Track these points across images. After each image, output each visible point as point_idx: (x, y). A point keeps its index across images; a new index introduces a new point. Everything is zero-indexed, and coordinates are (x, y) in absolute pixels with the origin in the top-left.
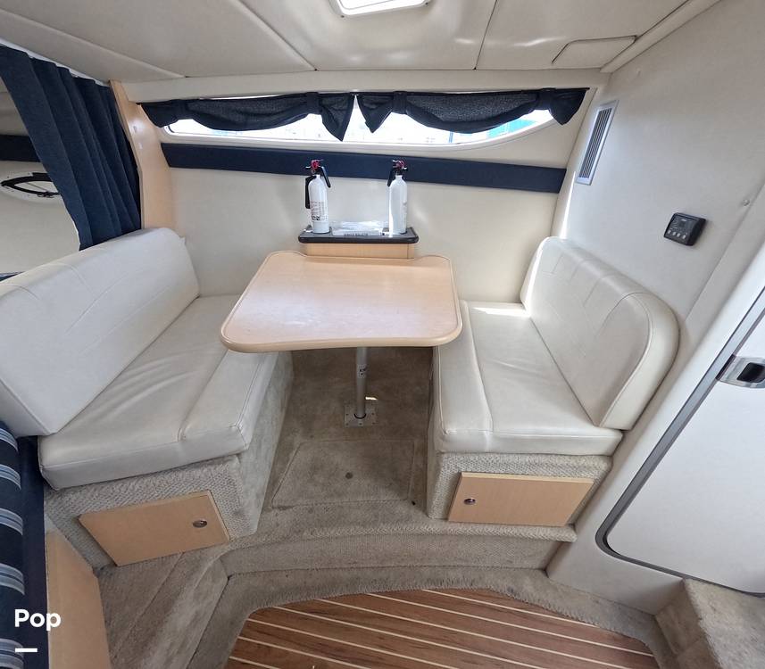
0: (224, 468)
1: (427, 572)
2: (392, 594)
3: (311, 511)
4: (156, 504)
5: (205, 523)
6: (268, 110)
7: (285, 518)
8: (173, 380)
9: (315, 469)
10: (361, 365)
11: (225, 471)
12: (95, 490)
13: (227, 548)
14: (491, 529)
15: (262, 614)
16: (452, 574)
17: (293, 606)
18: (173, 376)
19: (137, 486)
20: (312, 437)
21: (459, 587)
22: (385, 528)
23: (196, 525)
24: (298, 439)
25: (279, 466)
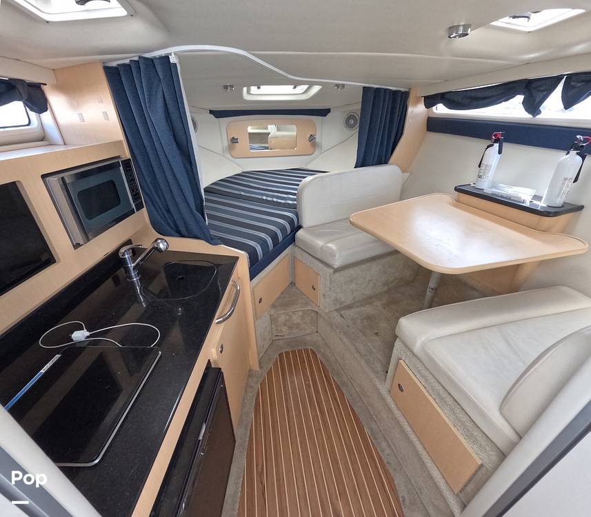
0: (326, 269)
1: (373, 425)
2: (352, 409)
3: (348, 326)
5: (315, 289)
6: (490, 94)
7: (338, 320)
9: (369, 318)
10: (432, 284)
13: (317, 309)
14: (408, 429)
15: (313, 353)
16: (384, 445)
17: (322, 363)
20: (384, 308)
21: (380, 454)
22: (363, 363)
23: (313, 287)
24: (378, 303)
25: (358, 304)
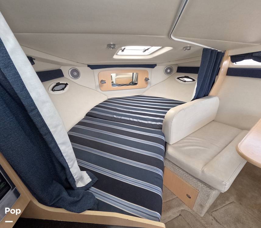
0: (209, 190)
4: (182, 180)
5: (190, 198)
8: (203, 148)
11: (209, 192)
12: (172, 164)
13: (190, 210)
18: (203, 147)
19: (181, 172)
23: (187, 195)
